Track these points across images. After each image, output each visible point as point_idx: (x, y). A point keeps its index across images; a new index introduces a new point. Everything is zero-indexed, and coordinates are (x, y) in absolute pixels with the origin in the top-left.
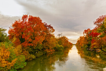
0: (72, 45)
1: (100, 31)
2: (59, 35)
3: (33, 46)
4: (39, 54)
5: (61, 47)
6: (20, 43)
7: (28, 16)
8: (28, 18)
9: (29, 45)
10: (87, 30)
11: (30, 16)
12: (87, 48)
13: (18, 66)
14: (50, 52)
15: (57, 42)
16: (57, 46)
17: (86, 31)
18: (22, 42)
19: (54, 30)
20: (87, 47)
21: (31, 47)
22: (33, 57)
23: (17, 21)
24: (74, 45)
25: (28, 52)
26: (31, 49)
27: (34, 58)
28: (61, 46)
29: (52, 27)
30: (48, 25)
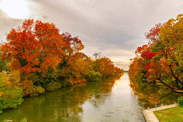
0: (121, 73)
1: (154, 49)
2: (96, 55)
3: (41, 73)
4: (54, 86)
5: (97, 76)
6: (19, 67)
7: (35, 21)
8: (35, 24)
9: (34, 70)
10: (142, 47)
11: (37, 21)
12: (144, 78)
13: (6, 103)
14: (76, 82)
15: (91, 66)
16: (90, 73)
17: (139, 49)
18: (23, 66)
19: (83, 46)
20: (143, 76)
21: (38, 74)
22: (41, 90)
23: (14, 30)
24: (126, 72)
25: (31, 82)
26: (37, 76)
27: (42, 92)
28: (98, 73)
29: (80, 41)
30: (73, 37)
